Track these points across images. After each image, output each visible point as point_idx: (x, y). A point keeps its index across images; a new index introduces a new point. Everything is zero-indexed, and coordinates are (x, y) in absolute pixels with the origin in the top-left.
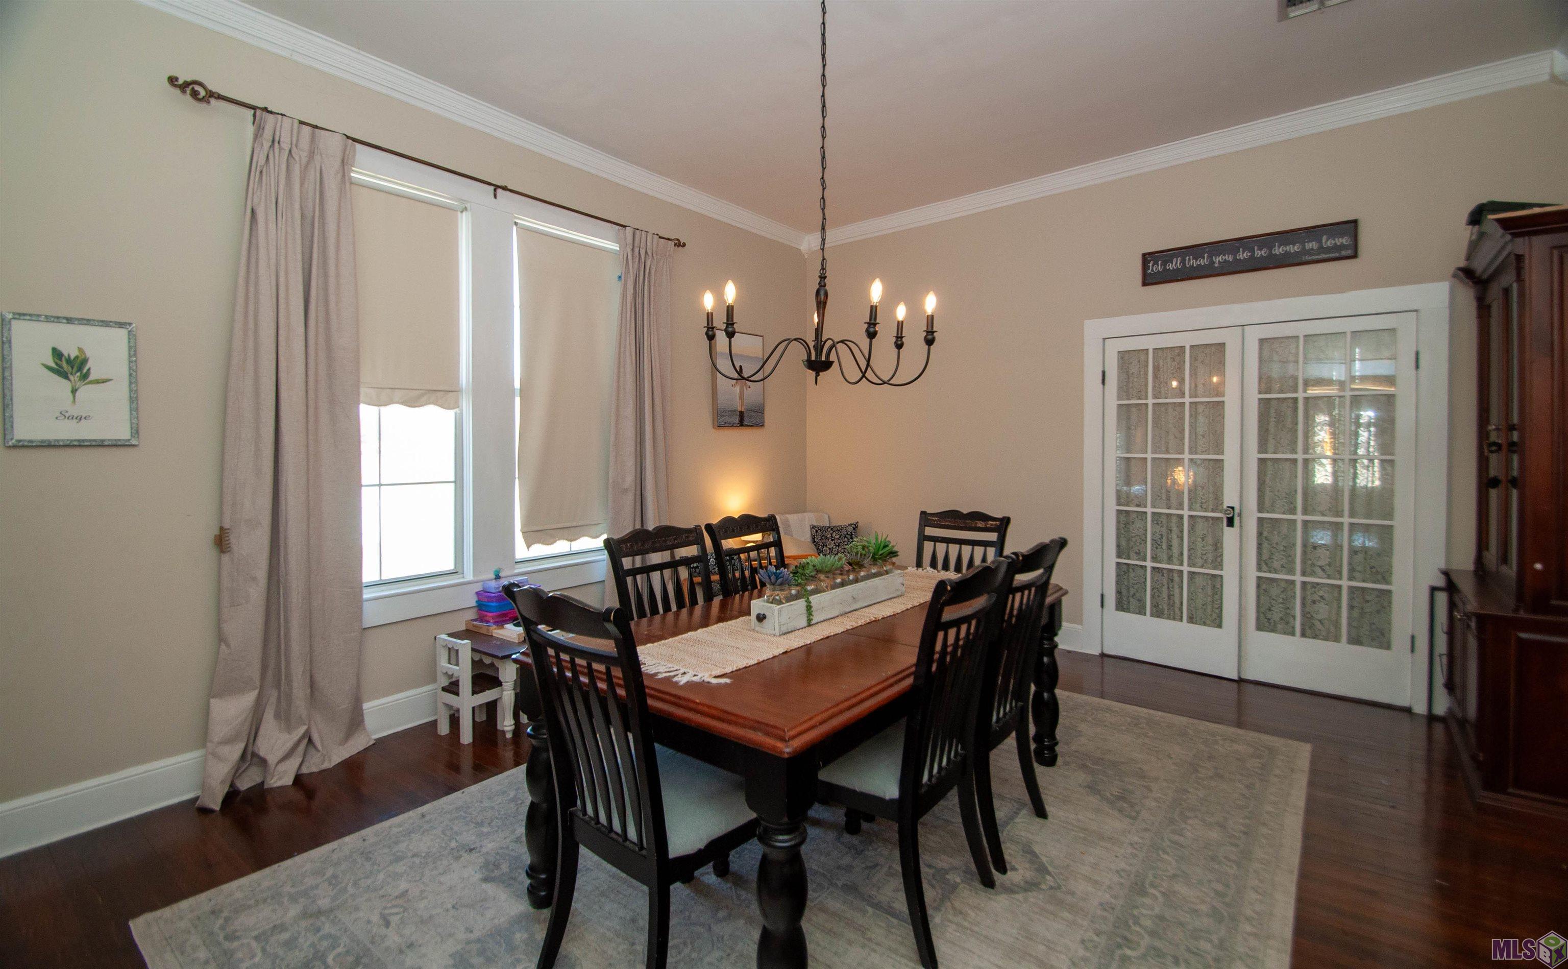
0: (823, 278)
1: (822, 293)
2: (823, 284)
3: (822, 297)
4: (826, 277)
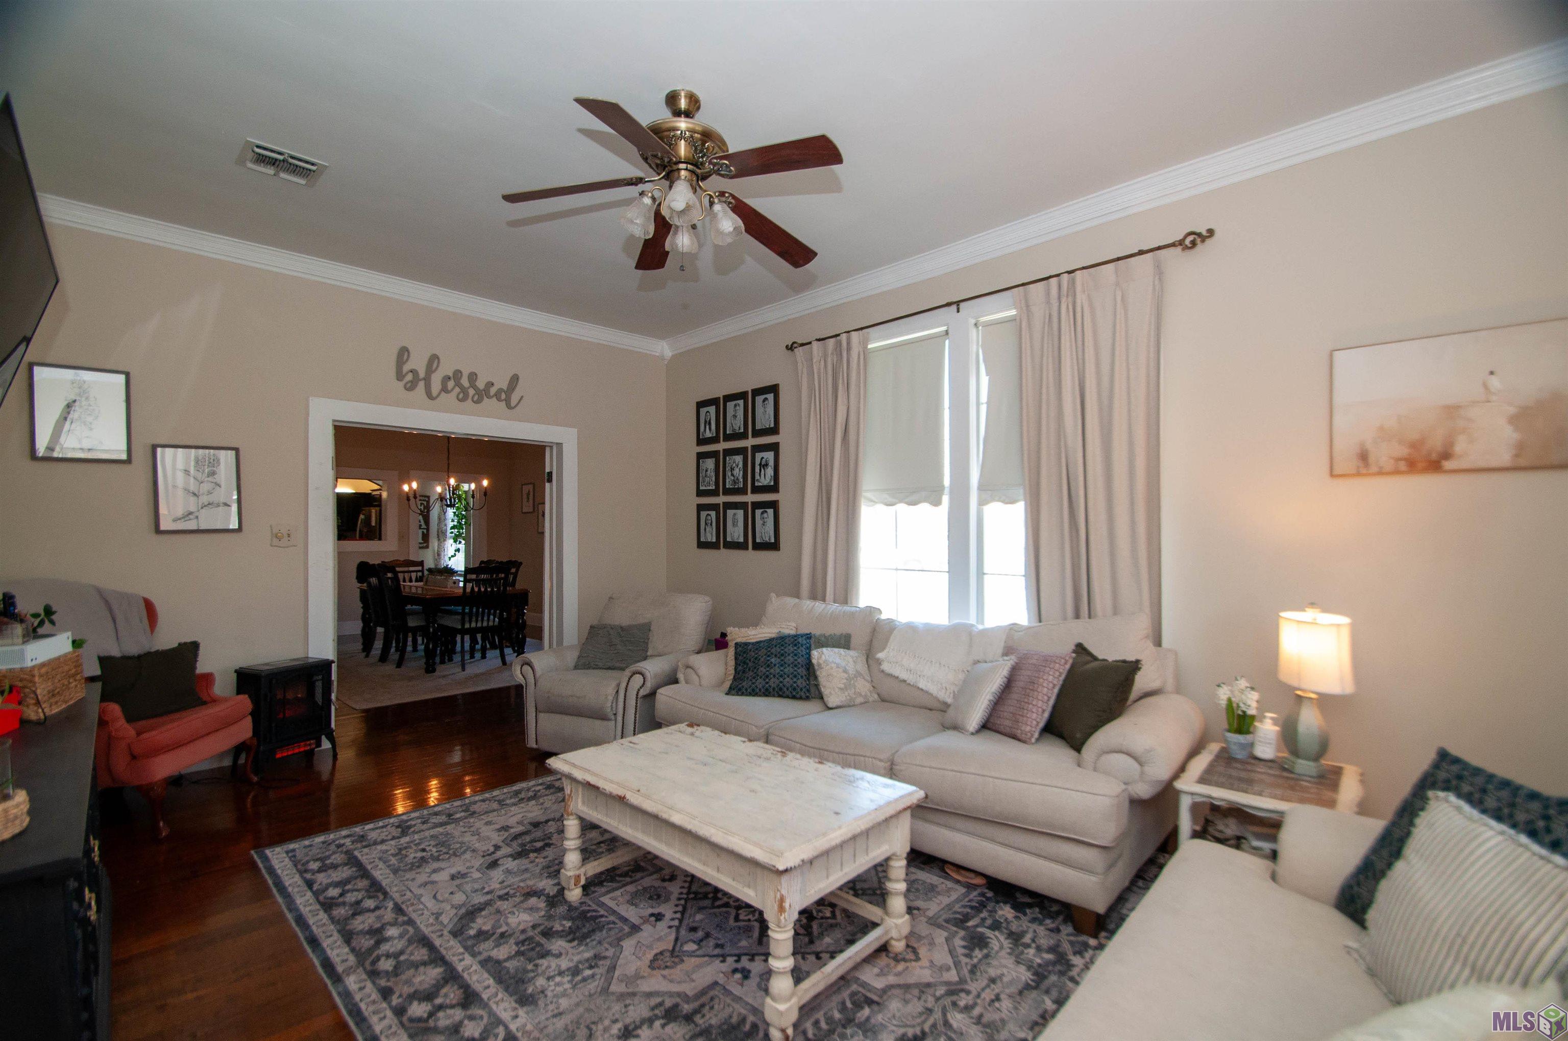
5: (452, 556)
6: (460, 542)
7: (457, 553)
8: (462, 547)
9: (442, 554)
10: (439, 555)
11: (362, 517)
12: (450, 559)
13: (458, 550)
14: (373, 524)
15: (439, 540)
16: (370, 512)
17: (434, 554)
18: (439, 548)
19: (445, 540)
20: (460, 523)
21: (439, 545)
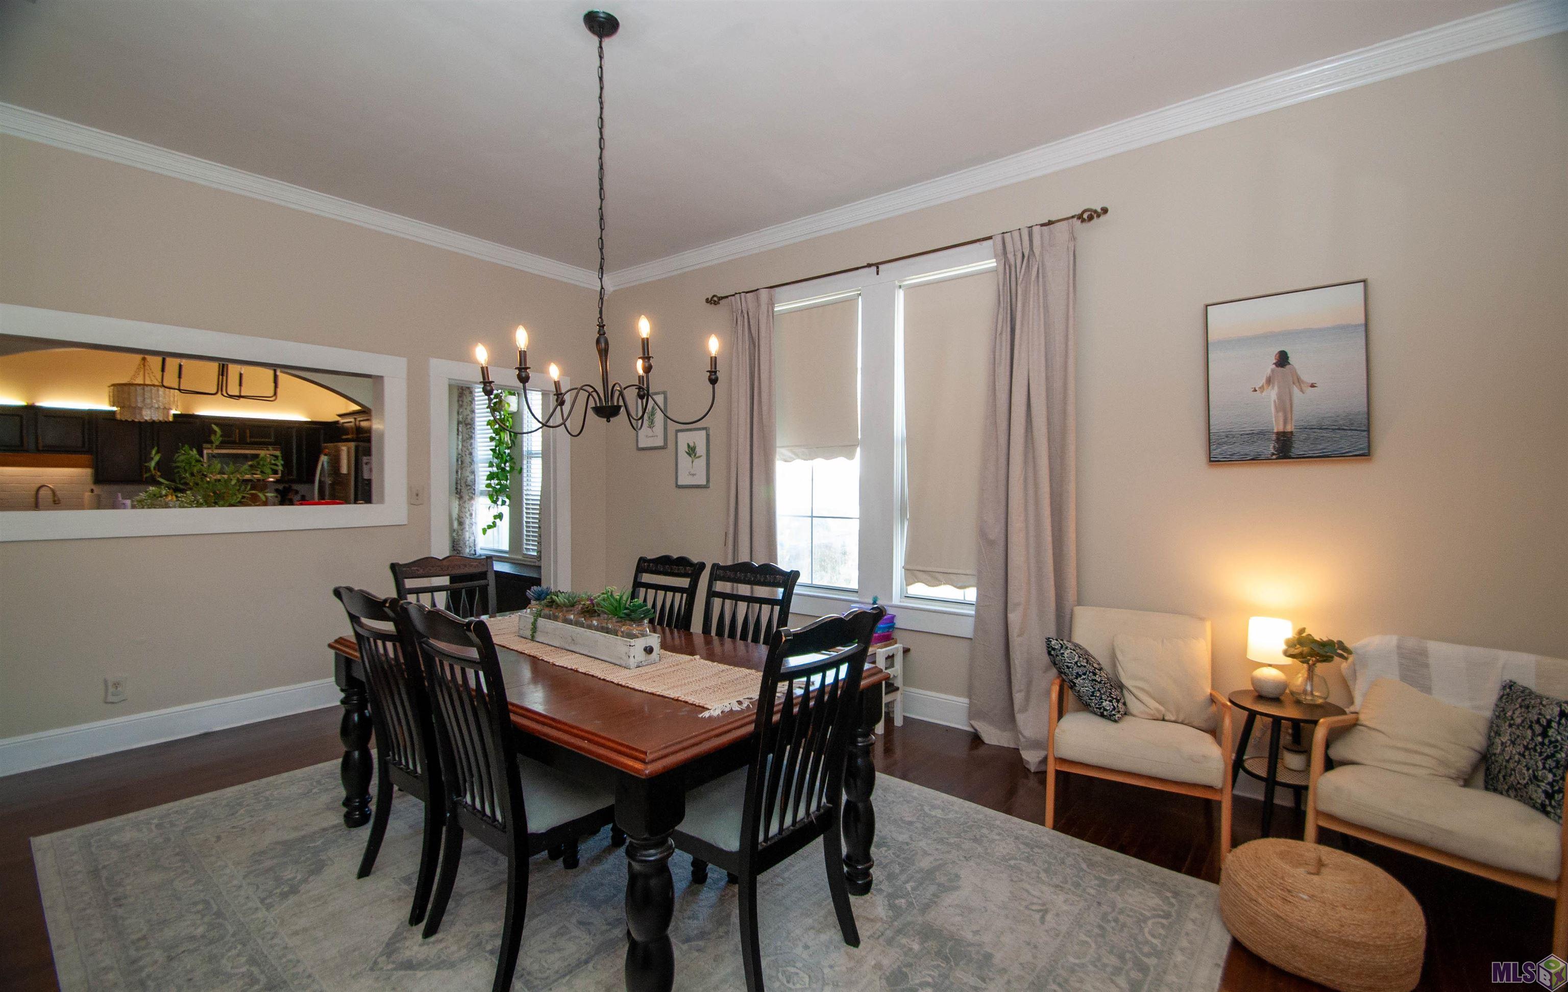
0: (601, 326)
1: (602, 341)
2: (602, 333)
3: (603, 345)
4: (604, 325)
5: (490, 527)
6: (504, 503)
7: (498, 521)
8: (505, 510)
9: (467, 522)
10: (461, 523)
11: (324, 459)
12: (484, 531)
13: (500, 516)
14: (344, 470)
15: (461, 498)
16: (338, 451)
17: (451, 524)
18: (460, 511)
19: (471, 498)
20: (503, 469)
21: (461, 507)
